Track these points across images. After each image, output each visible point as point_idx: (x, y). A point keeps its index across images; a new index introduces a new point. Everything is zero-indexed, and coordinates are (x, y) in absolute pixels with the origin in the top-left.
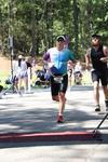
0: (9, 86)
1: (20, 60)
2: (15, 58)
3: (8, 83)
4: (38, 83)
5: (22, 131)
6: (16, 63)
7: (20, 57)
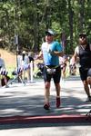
0: (15, 77)
1: (24, 55)
2: (19, 53)
3: (14, 74)
4: (39, 74)
5: (25, 114)
6: (20, 57)
7: (24, 52)
